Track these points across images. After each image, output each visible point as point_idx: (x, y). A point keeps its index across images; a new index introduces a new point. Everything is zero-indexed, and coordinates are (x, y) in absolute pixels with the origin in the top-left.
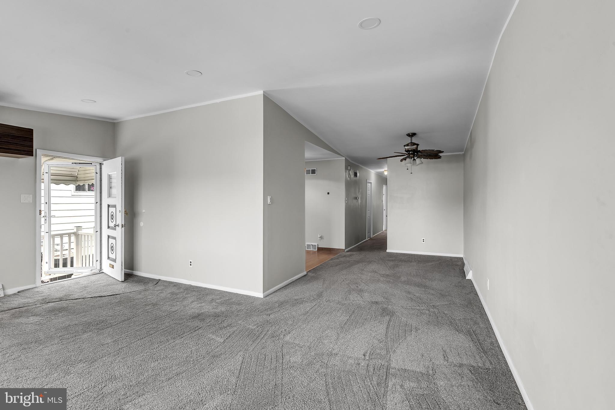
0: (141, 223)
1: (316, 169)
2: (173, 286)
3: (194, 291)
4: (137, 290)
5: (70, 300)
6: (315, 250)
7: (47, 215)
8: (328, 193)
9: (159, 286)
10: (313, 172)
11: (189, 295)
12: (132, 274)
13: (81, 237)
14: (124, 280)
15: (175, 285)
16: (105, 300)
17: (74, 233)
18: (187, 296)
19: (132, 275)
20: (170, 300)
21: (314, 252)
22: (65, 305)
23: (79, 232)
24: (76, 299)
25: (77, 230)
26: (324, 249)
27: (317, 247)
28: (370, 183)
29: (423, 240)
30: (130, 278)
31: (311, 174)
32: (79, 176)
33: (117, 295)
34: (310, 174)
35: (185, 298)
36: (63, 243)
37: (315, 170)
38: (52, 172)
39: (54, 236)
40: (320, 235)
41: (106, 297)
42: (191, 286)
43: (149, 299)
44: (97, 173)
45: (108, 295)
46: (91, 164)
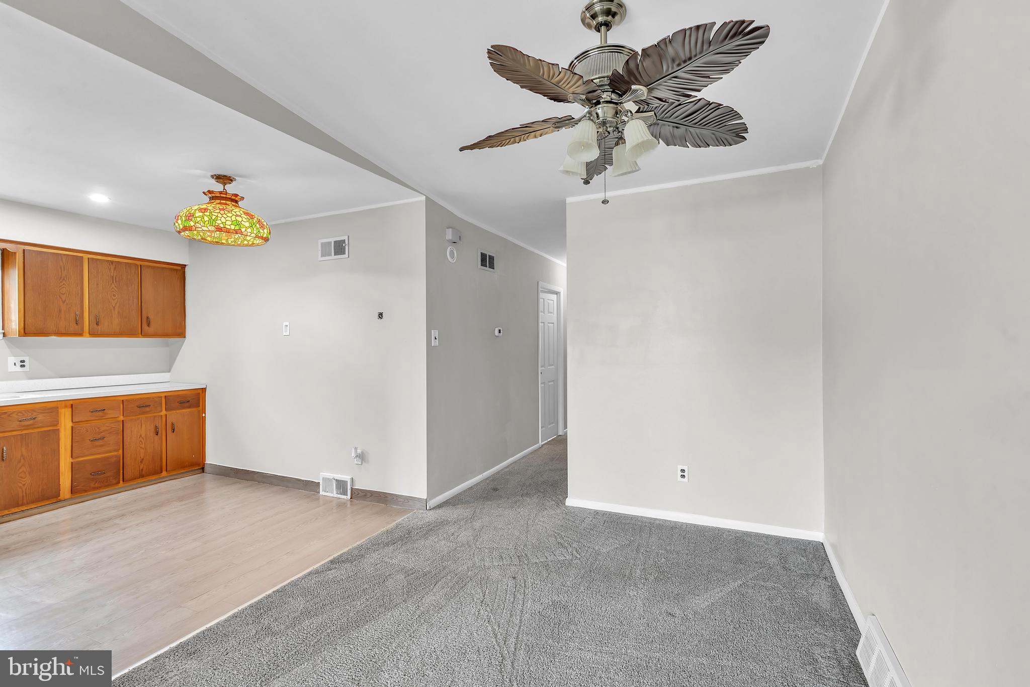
1: (346, 238)
6: (344, 497)
8: (381, 315)
10: (340, 248)
21: (341, 505)
26: (369, 494)
27: (349, 487)
28: (557, 293)
29: (683, 471)
31: (333, 257)
34: (330, 255)
37: (344, 241)
40: (356, 449)
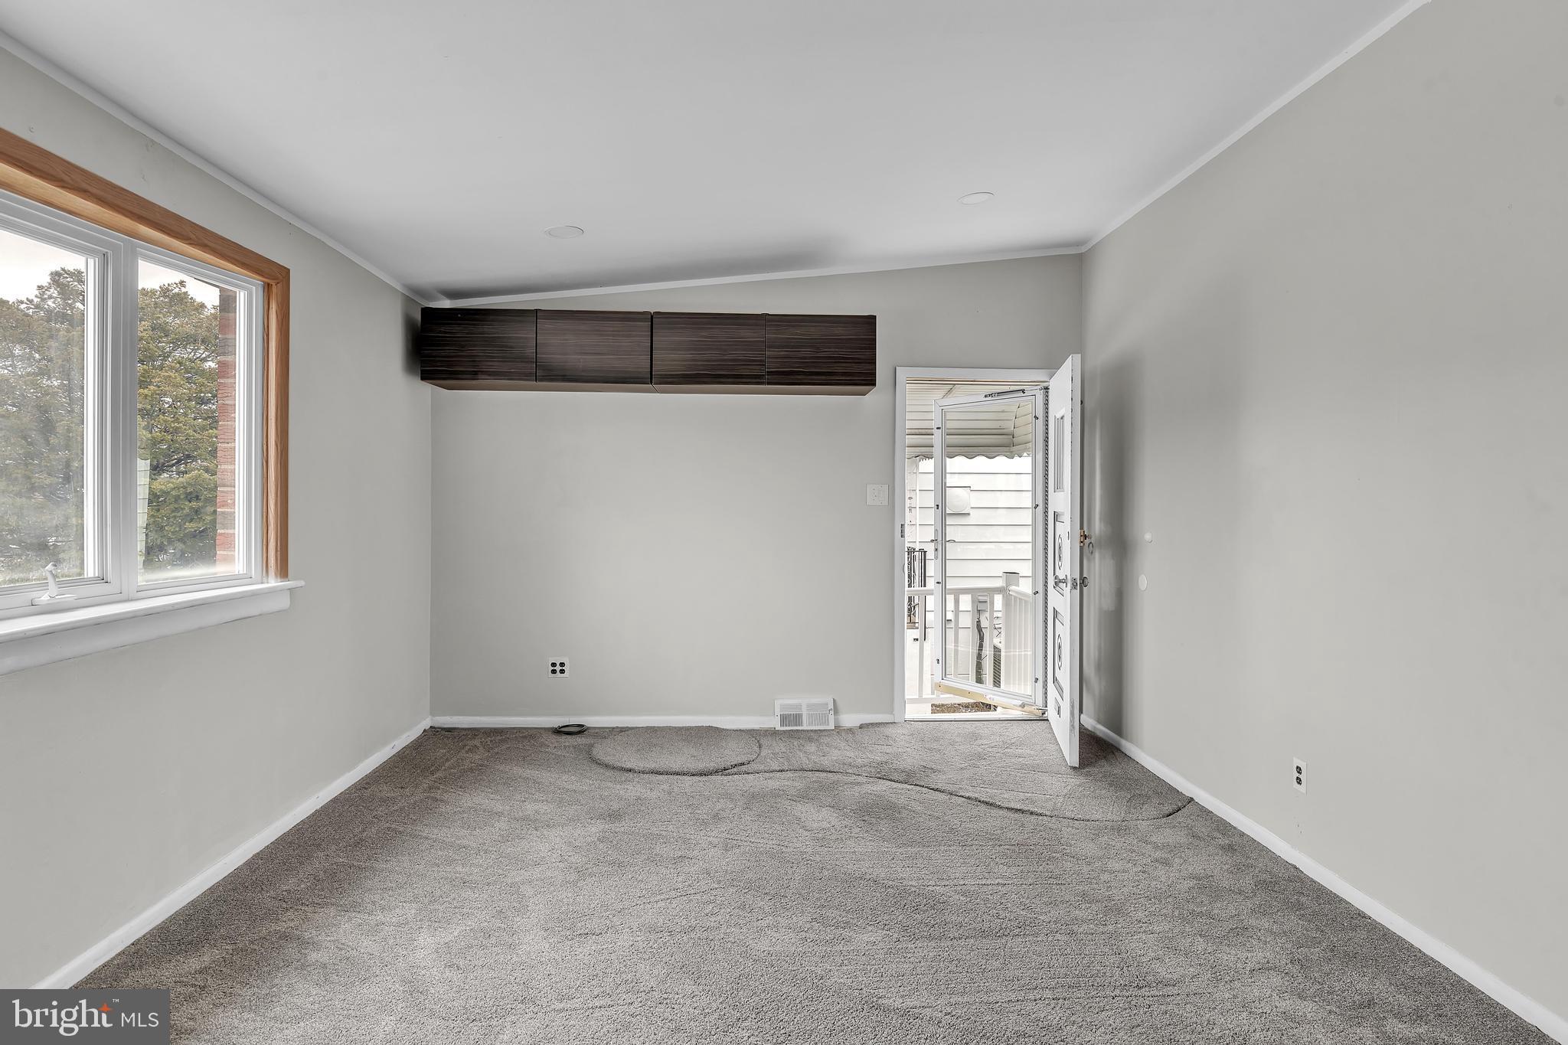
0: (1140, 578)
2: (1223, 848)
3: (1300, 906)
4: (1098, 817)
5: (923, 786)
7: (940, 539)
9: (1174, 827)
11: (1265, 923)
12: (1117, 746)
13: (1015, 601)
14: (1078, 766)
15: (1230, 849)
16: (993, 820)
17: (999, 590)
18: (1253, 922)
19: (1119, 750)
20: (1176, 913)
22: (902, 801)
23: (1013, 588)
24: (937, 790)
25: (1008, 584)
30: (1103, 762)
32: (1017, 432)
33: (1032, 813)
35: (1241, 931)
36: (995, 609)
38: (950, 425)
39: (958, 593)
41: (1001, 812)
42: (1296, 876)
43: (1111, 872)
44: (1036, 418)
45: (1012, 805)
46: (1023, 392)
